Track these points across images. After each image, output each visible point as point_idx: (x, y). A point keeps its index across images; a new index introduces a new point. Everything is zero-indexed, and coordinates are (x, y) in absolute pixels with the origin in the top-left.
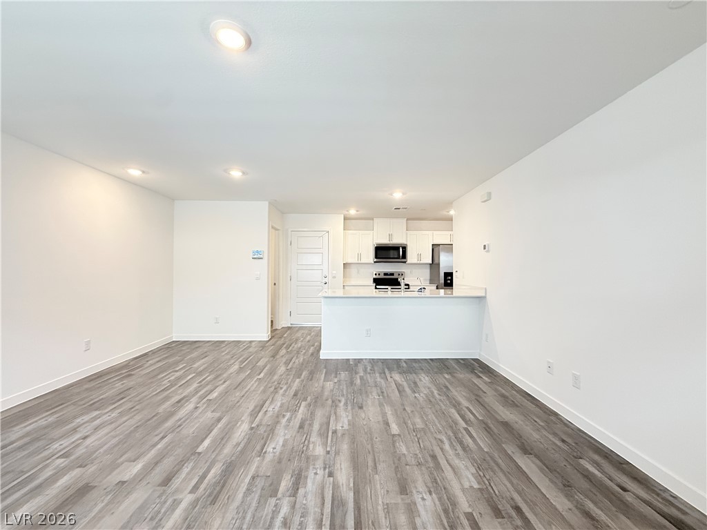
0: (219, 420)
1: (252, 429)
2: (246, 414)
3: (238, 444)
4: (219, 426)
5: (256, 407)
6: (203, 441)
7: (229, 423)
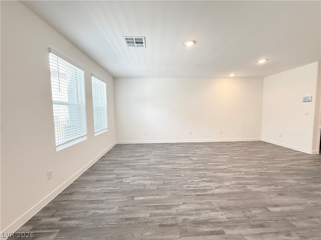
0: (223, 162)
1: (226, 168)
5: (239, 166)
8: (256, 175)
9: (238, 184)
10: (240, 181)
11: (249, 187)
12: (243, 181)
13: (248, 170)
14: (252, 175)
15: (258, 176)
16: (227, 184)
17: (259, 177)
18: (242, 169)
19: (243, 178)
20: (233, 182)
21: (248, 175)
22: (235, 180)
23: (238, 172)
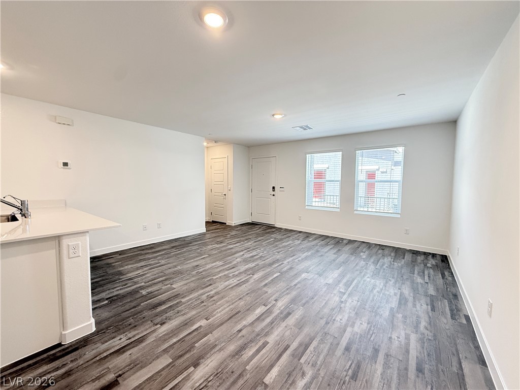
0: (266, 285)
1: (253, 274)
2: (250, 283)
3: (263, 270)
4: (267, 281)
5: (241, 286)
6: (277, 277)
7: (261, 281)
8: (217, 278)
9: (230, 263)
10: (229, 265)
11: (221, 263)
12: (228, 266)
13: (227, 283)
14: (220, 277)
15: (214, 278)
16: (238, 260)
17: (213, 276)
18: (235, 281)
19: (229, 270)
20: (235, 262)
21: (225, 275)
22: (235, 264)
23: (237, 275)
